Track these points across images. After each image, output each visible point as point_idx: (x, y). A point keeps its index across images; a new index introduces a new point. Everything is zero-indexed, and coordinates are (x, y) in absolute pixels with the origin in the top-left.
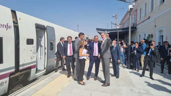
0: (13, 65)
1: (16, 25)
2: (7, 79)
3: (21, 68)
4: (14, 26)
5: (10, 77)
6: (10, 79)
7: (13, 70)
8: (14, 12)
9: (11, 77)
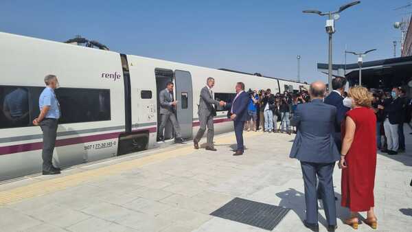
0: (123, 123)
1: (126, 72)
2: (116, 140)
3: (133, 129)
4: (124, 75)
5: (119, 138)
6: (120, 142)
7: (124, 130)
8: (124, 57)
9: (122, 138)
